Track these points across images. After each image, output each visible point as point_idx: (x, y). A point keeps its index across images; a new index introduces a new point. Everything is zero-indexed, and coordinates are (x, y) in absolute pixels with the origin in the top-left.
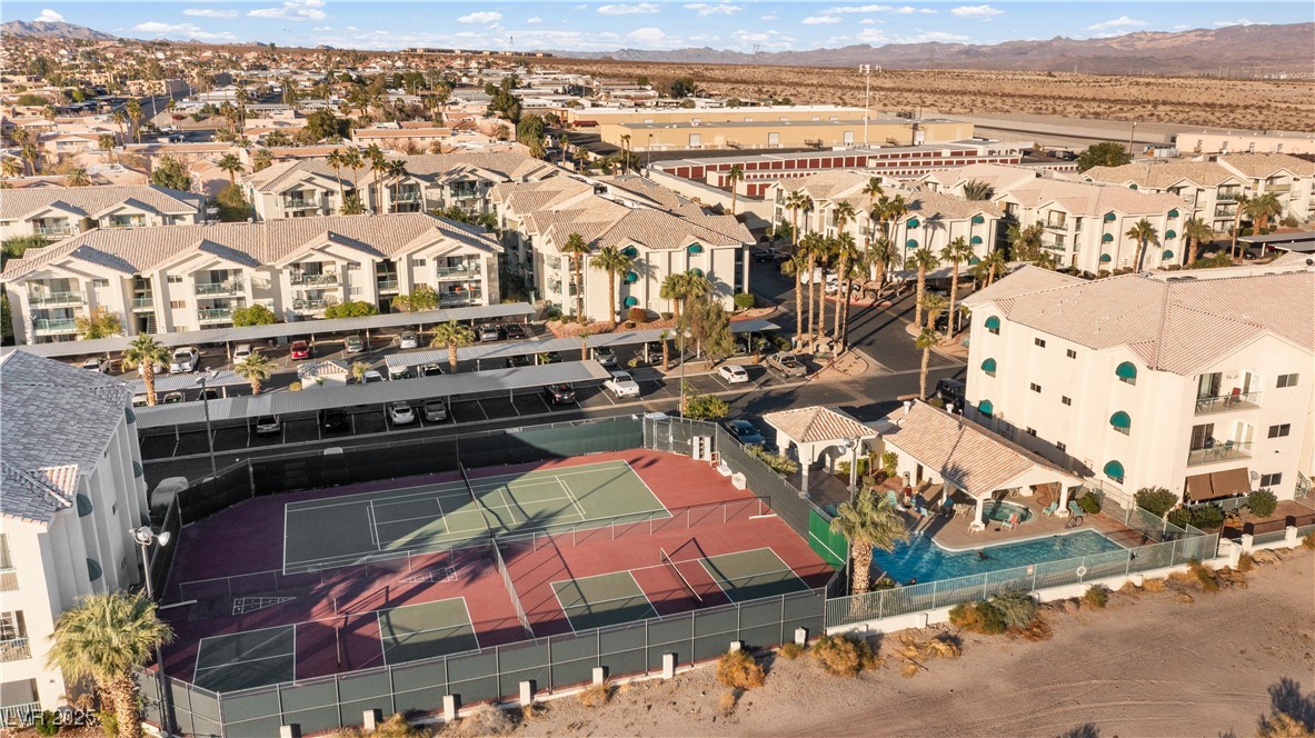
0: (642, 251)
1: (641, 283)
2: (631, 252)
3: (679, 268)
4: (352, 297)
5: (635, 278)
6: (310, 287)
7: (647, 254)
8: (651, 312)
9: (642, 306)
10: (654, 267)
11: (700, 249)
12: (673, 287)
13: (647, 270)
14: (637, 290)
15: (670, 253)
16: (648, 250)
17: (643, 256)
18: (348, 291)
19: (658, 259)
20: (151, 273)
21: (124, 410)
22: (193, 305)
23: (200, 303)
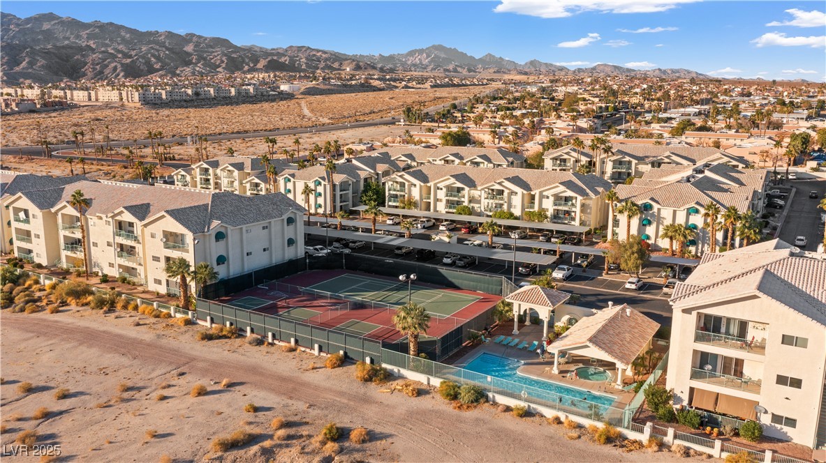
0: (656, 206)
1: (654, 226)
2: (647, 207)
3: (681, 219)
4: (512, 209)
5: (650, 223)
6: (497, 201)
7: (659, 210)
8: (658, 246)
9: (651, 242)
10: (663, 218)
11: (697, 211)
12: (673, 231)
13: (659, 220)
14: (650, 230)
15: (675, 212)
16: (659, 206)
17: (655, 210)
18: (510, 206)
19: (667, 214)
20: (431, 184)
21: (285, 217)
22: (444, 202)
23: (448, 201)
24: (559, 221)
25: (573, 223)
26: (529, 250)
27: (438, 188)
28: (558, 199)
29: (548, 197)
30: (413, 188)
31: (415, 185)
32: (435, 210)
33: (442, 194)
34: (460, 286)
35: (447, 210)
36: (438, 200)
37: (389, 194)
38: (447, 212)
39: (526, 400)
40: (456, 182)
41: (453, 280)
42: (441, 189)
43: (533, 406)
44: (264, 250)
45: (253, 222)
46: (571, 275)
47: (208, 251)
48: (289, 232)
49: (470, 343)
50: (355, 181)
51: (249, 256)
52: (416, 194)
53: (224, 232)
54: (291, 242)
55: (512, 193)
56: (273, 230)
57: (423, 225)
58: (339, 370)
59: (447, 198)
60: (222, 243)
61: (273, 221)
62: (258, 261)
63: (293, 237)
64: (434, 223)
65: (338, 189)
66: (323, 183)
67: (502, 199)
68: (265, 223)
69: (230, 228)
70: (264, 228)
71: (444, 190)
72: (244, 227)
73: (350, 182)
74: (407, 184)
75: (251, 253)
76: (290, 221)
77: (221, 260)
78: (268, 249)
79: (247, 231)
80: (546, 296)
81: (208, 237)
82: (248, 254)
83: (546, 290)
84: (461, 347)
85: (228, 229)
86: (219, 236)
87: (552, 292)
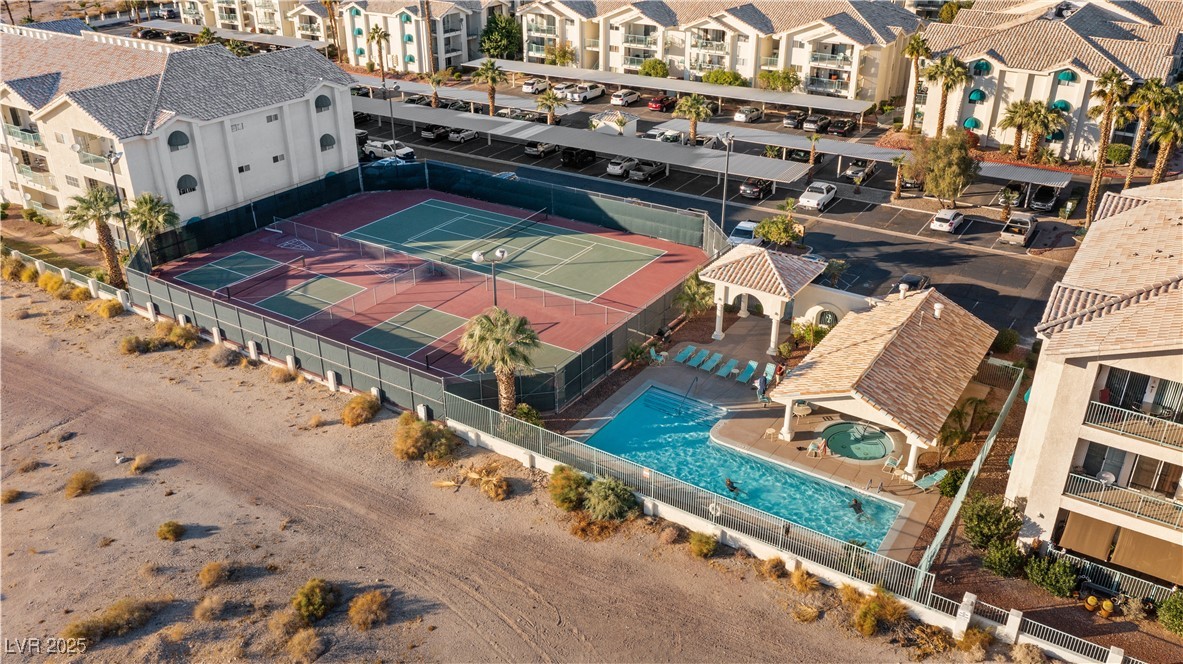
0: (997, 66)
1: (990, 103)
2: (981, 68)
3: (1041, 93)
4: (738, 67)
5: (983, 97)
6: (712, 52)
7: (1002, 73)
8: (993, 140)
9: (981, 132)
10: (1009, 89)
11: (1073, 78)
12: (1024, 115)
13: (1001, 91)
14: (982, 111)
15: (1031, 78)
16: (1003, 67)
17: (996, 74)
18: (735, 60)
19: (1016, 80)
20: (599, 19)
21: (311, 96)
22: (622, 51)
23: (628, 51)
24: (821, 89)
25: (844, 93)
26: (758, 150)
27: (612, 27)
28: (821, 49)
29: (802, 45)
30: (568, 27)
31: (572, 21)
32: (608, 68)
33: (617, 38)
34: (627, 227)
35: (627, 67)
36: (611, 48)
37: (529, 37)
38: (628, 72)
39: (720, 520)
40: (642, 16)
41: (616, 217)
42: (617, 28)
43: (731, 533)
44: (276, 159)
45: (245, 109)
46: (834, 199)
47: (157, 169)
48: (323, 123)
49: (626, 364)
50: (470, 13)
51: (245, 173)
52: (573, 37)
53: (188, 135)
54: (327, 142)
55: (741, 36)
56: (288, 122)
57: (582, 95)
58: (367, 430)
59: (627, 45)
60: (184, 152)
61: (285, 104)
62: (266, 181)
63: (332, 133)
64: (603, 91)
65: (440, 28)
66: (414, 17)
67: (721, 48)
68: (271, 109)
69: (196, 123)
70: (269, 119)
71: (622, 30)
72: (227, 120)
73: (463, 16)
74: (558, 18)
75: (248, 168)
76: (322, 103)
77: (186, 185)
78: (282, 157)
79: (234, 127)
80: (777, 273)
81: (152, 144)
82: (241, 170)
83: (779, 258)
84: (609, 373)
85: (194, 125)
86: (177, 140)
87: (791, 263)
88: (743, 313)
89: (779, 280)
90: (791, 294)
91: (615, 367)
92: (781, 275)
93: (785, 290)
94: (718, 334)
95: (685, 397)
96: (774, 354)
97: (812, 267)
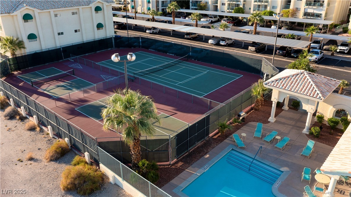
21: (93, 6)
24: (308, 17)
25: (319, 18)
32: (221, 11)
35: (228, 10)
36: (223, 4)
37: (192, 1)
44: (76, 31)
45: (61, 7)
47: (18, 29)
48: (98, 18)
49: (217, 133)
51: (61, 36)
53: (33, 16)
54: (100, 26)
56: (81, 15)
60: (30, 23)
61: (80, 8)
63: (102, 23)
67: (267, 2)
68: (74, 9)
69: (37, 11)
70: (73, 14)
72: (52, 11)
75: (62, 33)
76: (98, 9)
77: (32, 37)
78: (79, 30)
79: (56, 16)
80: (313, 85)
81: (15, 18)
82: (59, 34)
83: (313, 76)
84: (207, 138)
85: (35, 11)
86: (27, 18)
87: (321, 80)
88: (286, 107)
89: (316, 88)
90: (324, 97)
91: (211, 135)
92: (316, 86)
93: (320, 95)
94: (272, 119)
95: (254, 159)
96: (308, 133)
97: (333, 83)
